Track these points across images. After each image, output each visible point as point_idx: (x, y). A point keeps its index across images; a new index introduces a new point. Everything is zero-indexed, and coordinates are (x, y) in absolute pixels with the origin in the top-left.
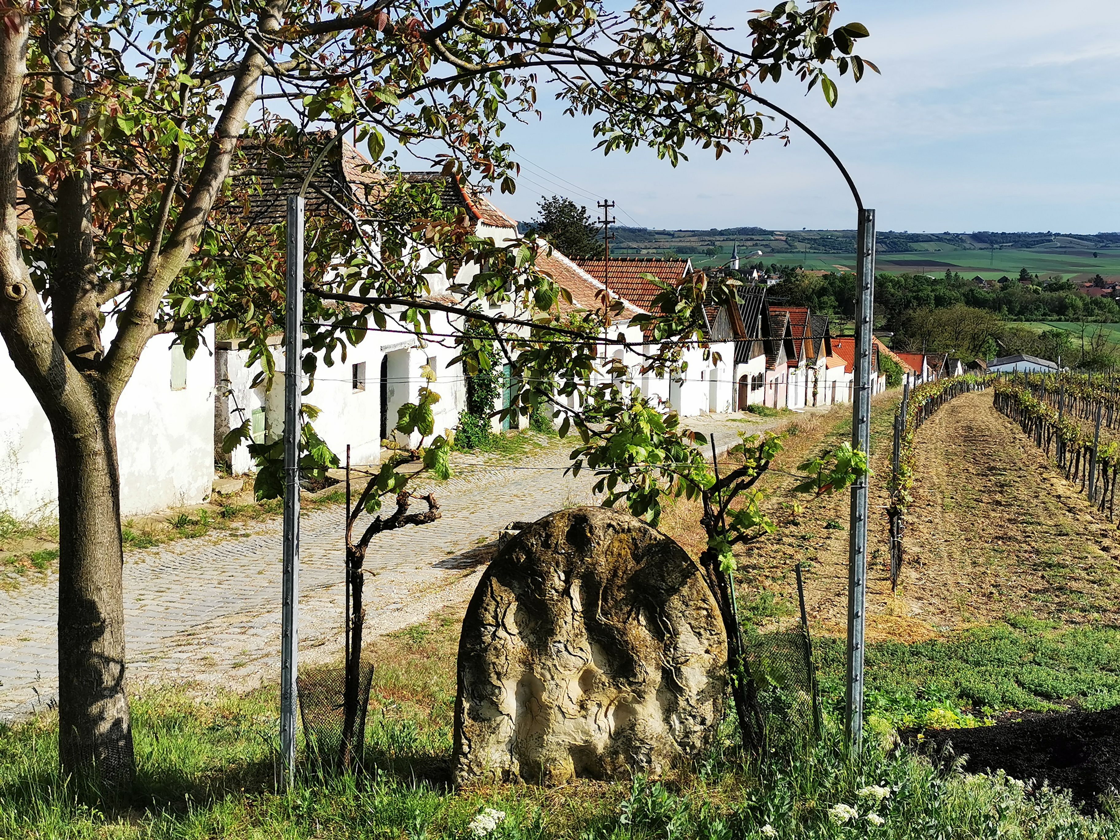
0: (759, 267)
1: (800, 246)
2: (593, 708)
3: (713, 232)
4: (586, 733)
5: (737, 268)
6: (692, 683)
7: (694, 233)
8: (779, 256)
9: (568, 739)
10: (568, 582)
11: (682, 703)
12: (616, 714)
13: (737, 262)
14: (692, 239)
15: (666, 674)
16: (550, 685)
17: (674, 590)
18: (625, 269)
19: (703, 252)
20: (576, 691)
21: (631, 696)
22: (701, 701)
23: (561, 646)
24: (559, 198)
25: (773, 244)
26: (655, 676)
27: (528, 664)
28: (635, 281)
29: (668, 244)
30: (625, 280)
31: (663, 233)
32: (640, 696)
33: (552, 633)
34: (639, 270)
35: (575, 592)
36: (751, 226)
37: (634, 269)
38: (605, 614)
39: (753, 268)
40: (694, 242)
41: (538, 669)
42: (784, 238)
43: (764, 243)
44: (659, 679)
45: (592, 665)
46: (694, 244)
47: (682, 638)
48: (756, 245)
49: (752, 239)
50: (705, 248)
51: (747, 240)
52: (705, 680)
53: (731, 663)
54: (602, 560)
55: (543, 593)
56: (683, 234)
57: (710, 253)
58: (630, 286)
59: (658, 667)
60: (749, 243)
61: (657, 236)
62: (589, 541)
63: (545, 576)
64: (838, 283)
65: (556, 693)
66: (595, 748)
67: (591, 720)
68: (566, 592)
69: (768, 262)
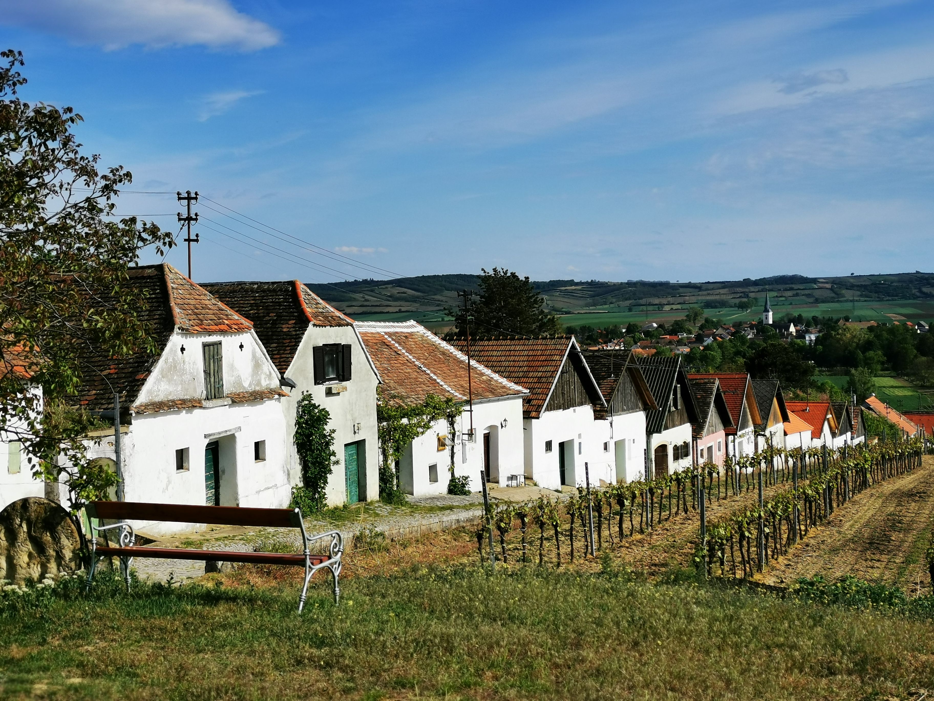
0: (797, 321)
1: (848, 294)
2: (32, 565)
3: (747, 283)
4: (30, 574)
5: (771, 322)
6: (66, 556)
7: (724, 285)
8: (823, 307)
9: (24, 576)
10: (21, 522)
11: (63, 563)
12: (41, 568)
13: (771, 314)
14: (722, 291)
15: (57, 552)
16: (17, 557)
17: (59, 524)
18: (512, 348)
19: (735, 306)
20: (26, 559)
21: (45, 561)
22: (70, 562)
23: (20, 544)
24: (499, 269)
25: (817, 294)
26: (52, 553)
27: (8, 550)
28: (522, 358)
29: (694, 299)
30: (512, 358)
31: (689, 286)
32: (48, 561)
33: (16, 539)
34: (526, 348)
35: (24, 526)
36: (790, 273)
37: (522, 348)
38: (34, 532)
39: (790, 322)
40: (725, 295)
41: (12, 552)
42: (828, 286)
43: (806, 292)
44: (54, 554)
45: (31, 550)
46: (724, 297)
47: (62, 540)
48: (797, 295)
49: (791, 289)
50: (737, 301)
51: (786, 290)
52: (71, 554)
53: (81, 549)
54: (33, 514)
55: (12, 525)
56: (711, 286)
57: (742, 306)
58: (517, 364)
59: (54, 550)
60: (789, 293)
61: (681, 290)
62: (28, 507)
63: (14, 520)
64: (885, 335)
65: (19, 560)
66: (33, 579)
67: (31, 570)
68: (20, 525)
69: (808, 313)
